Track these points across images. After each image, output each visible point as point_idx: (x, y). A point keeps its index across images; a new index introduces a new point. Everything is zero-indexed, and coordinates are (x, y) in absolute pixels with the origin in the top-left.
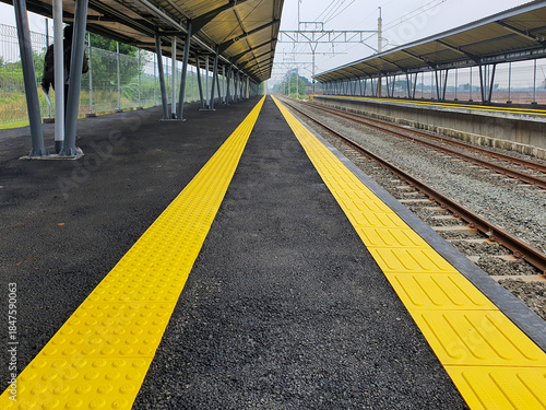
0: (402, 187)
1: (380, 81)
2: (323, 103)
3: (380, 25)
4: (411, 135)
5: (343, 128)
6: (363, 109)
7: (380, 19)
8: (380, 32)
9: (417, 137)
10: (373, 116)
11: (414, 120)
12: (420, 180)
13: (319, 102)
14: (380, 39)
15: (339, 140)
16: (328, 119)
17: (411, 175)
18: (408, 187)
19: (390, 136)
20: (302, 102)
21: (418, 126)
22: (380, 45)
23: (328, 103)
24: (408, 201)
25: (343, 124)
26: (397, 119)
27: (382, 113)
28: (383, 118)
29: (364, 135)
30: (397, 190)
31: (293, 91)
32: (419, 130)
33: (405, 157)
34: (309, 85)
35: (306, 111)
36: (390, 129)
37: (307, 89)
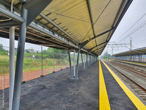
0: (136, 86)
1: (131, 57)
2: (115, 62)
3: (131, 42)
4: (140, 73)
5: (121, 70)
6: (126, 65)
7: (131, 41)
8: (131, 44)
9: (141, 74)
10: (129, 67)
11: (141, 68)
12: (140, 85)
13: (114, 62)
14: (131, 46)
15: (120, 74)
16: (117, 67)
17: (138, 84)
18: (137, 87)
19: (133, 73)
20: (109, 62)
21: (142, 70)
22: (131, 47)
23: (117, 62)
24: (137, 89)
25: (121, 69)
26: (136, 68)
27: (132, 66)
28: (132, 68)
29: (127, 73)
30: (135, 87)
31: (106, 58)
32: (142, 72)
33: (137, 79)
34: (111, 56)
35: (110, 64)
36: (134, 71)
37: (110, 57)
